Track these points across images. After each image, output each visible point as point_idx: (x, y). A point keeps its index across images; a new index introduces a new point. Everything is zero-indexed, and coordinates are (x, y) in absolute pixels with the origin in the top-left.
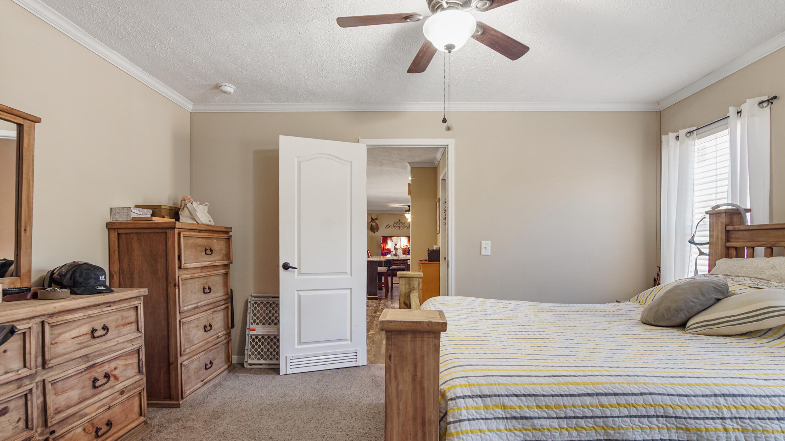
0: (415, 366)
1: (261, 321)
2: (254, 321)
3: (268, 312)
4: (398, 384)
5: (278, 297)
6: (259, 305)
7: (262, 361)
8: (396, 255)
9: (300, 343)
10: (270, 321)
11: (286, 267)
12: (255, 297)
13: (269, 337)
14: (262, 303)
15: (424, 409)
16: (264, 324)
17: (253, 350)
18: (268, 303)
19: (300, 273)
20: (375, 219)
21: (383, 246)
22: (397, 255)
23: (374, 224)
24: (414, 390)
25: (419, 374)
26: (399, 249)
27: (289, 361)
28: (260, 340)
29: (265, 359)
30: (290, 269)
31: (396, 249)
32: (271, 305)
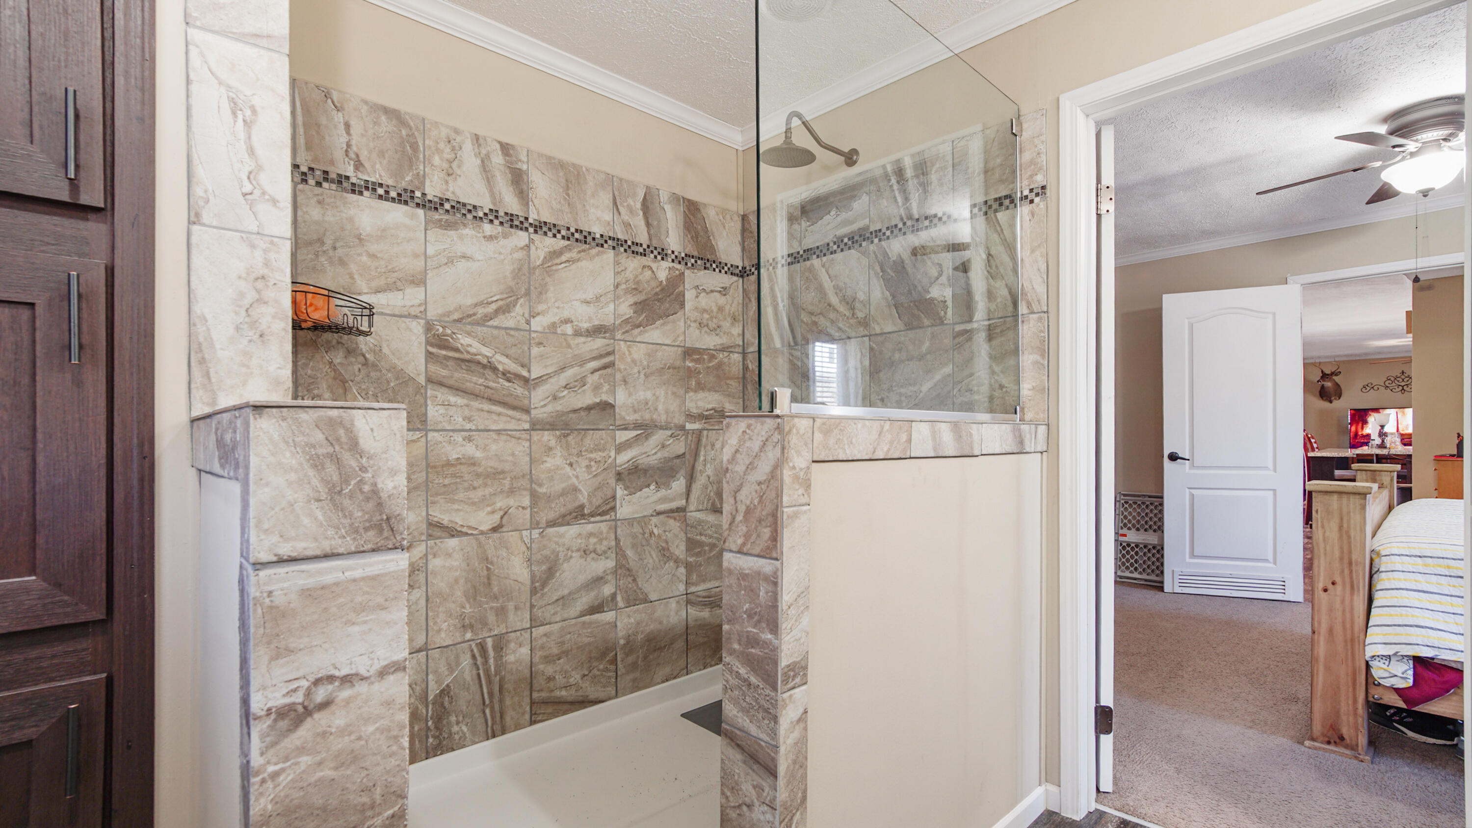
0: (1342, 519)
1: (1134, 526)
2: (1125, 525)
3: (1143, 514)
4: (1325, 532)
5: (1162, 497)
6: (1130, 506)
7: (1136, 575)
8: (1382, 446)
9: (1192, 555)
10: (1147, 527)
11: (1173, 457)
12: (1125, 495)
13: (1145, 547)
14: (1135, 503)
15: (1350, 552)
16: (1138, 529)
17: (1124, 560)
18: (1143, 503)
19: (1193, 466)
20: (1333, 374)
21: (1353, 429)
22: (1385, 447)
23: (1328, 384)
24: (1341, 537)
25: (1345, 526)
26: (1392, 434)
27: (1177, 577)
28: (1132, 549)
29: (1140, 573)
30: (1179, 460)
31: (1382, 435)
32: (1147, 506)
